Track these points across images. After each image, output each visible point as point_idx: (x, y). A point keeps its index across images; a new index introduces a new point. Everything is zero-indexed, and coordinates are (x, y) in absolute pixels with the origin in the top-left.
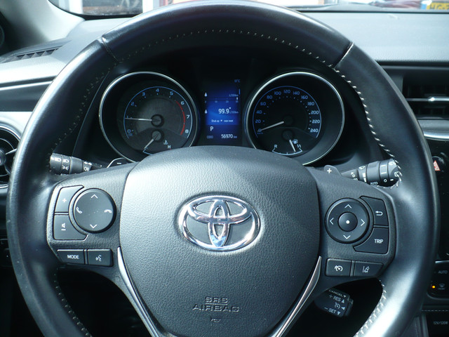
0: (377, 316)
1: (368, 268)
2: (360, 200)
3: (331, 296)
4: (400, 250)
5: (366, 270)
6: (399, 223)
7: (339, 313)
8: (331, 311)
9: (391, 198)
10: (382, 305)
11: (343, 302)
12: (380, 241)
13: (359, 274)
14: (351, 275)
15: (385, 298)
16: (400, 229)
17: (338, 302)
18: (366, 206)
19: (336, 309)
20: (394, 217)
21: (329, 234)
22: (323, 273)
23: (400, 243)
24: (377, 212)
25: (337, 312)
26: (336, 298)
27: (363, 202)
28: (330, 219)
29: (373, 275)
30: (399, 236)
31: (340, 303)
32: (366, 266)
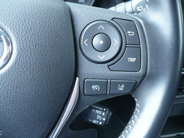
0: (132, 127)
1: (123, 86)
2: (112, 21)
3: (93, 110)
4: (151, 68)
5: (121, 88)
6: (150, 42)
7: (101, 123)
8: (94, 122)
9: (141, 21)
10: (136, 117)
11: (103, 114)
12: (133, 60)
13: (115, 92)
14: (108, 93)
15: (138, 111)
16: (150, 48)
17: (99, 115)
18: (118, 27)
19: (98, 120)
20: (145, 37)
21: (84, 55)
22: (82, 92)
23: (150, 61)
24: (129, 32)
25: (99, 123)
26: (97, 111)
27: (115, 24)
28: (84, 41)
29: (128, 91)
30: (150, 54)
31: (101, 115)
32: (121, 84)
